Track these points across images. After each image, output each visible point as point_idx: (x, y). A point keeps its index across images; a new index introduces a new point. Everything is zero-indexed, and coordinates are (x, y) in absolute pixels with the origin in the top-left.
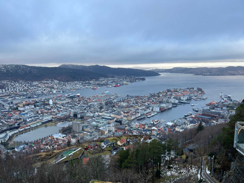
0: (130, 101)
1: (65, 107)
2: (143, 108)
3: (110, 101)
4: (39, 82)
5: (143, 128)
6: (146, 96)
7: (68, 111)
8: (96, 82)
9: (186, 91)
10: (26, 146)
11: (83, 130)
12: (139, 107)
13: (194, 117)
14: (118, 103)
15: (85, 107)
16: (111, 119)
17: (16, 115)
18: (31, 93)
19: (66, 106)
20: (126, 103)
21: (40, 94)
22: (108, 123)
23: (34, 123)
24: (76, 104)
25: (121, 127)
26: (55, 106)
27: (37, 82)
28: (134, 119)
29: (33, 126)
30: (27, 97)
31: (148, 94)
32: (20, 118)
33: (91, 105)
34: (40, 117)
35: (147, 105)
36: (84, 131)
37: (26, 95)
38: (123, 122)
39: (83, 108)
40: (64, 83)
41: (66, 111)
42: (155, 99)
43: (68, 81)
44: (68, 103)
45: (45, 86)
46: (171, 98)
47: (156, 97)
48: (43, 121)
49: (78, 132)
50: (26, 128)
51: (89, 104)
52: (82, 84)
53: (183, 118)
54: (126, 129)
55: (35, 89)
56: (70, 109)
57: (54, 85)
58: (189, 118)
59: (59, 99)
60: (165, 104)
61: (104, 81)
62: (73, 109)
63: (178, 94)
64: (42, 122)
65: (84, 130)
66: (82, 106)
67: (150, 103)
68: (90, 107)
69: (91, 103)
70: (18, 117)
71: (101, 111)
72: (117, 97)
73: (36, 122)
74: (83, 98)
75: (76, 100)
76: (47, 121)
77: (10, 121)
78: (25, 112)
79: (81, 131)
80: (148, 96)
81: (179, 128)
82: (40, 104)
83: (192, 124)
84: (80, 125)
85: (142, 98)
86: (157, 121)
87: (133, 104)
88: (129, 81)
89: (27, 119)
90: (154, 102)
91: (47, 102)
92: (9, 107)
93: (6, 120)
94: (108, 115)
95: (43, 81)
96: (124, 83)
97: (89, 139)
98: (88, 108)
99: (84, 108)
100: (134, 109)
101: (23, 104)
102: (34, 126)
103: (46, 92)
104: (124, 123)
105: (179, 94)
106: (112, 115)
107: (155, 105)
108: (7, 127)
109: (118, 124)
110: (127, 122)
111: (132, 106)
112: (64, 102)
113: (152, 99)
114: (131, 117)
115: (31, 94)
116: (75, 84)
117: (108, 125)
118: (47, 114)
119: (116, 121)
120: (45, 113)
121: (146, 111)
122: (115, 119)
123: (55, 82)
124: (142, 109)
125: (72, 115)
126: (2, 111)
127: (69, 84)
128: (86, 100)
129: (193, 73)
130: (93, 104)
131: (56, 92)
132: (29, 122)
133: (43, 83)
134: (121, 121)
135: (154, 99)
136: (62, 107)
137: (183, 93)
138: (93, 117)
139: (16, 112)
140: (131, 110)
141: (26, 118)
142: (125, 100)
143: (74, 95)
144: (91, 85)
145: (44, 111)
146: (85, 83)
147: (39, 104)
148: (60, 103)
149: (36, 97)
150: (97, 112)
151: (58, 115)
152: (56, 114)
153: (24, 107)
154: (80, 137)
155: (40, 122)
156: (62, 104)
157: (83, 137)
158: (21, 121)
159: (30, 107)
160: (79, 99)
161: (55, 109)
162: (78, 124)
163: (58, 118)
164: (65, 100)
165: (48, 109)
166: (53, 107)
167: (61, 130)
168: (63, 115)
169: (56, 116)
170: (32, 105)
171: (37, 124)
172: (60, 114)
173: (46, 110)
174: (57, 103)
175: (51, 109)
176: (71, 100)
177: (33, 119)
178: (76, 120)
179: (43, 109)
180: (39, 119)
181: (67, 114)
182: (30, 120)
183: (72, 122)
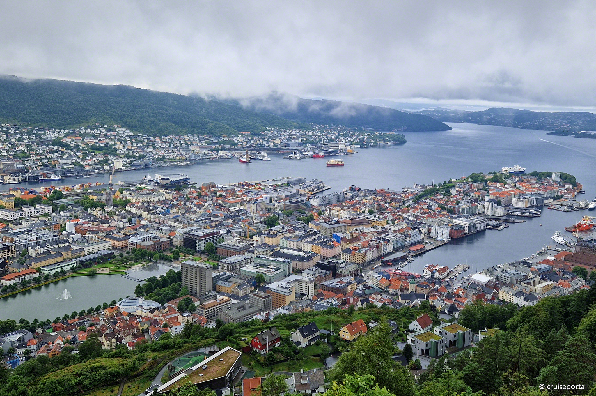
0: (360, 204)
1: (157, 216)
2: (400, 227)
3: (298, 202)
4: (64, 130)
5: (402, 290)
6: (408, 190)
7: (164, 228)
8: (252, 141)
9: (528, 182)
10: (29, 335)
11: (214, 289)
12: (388, 223)
13: (552, 261)
14: (324, 208)
15: (219, 219)
16: (302, 259)
18: (40, 164)
19: (157, 211)
20: (350, 208)
21: (69, 171)
22: (293, 270)
23: (52, 261)
24: (191, 208)
25: (335, 282)
27: (60, 129)
28: (373, 260)
29: (51, 271)
30: (27, 179)
31: (414, 186)
32: (7, 244)
33: (240, 213)
34: (72, 244)
35: (412, 219)
36: (219, 293)
37: (25, 170)
38: (340, 270)
39: (212, 222)
40: (150, 139)
41: (158, 229)
42: (437, 201)
43: (162, 133)
44: (165, 202)
45: (88, 145)
46: (483, 200)
47: (441, 194)
48: (82, 259)
49: (199, 295)
50: (27, 276)
51: (232, 209)
52: (209, 143)
53: (521, 264)
54: (348, 291)
55: (53, 154)
56: (170, 223)
57: (115, 143)
58: (539, 263)
59: (135, 190)
60: (466, 219)
61: (276, 137)
62: (180, 222)
63: (503, 190)
64: (80, 261)
65: (218, 288)
66: (211, 215)
67: (423, 213)
68: (235, 217)
69: (238, 205)
71: (272, 232)
72: (321, 190)
73: (59, 259)
74: (214, 189)
75: (190, 193)
76: (96, 258)
78: (21, 226)
79: (210, 291)
80: (417, 192)
81: (510, 293)
82: (73, 202)
83: (549, 282)
84: (208, 273)
85: (396, 196)
86: (444, 270)
87: (371, 212)
88: (356, 144)
89: (30, 248)
90: (434, 211)
91: (95, 198)
94: (294, 245)
95: (78, 130)
96: (341, 149)
97: (234, 317)
98: (230, 221)
99: (215, 221)
100: (375, 230)
101: (14, 198)
102: (53, 272)
103: (91, 165)
104: (345, 272)
105: (508, 189)
106: (307, 247)
107: (436, 220)
109: (325, 274)
110: (352, 268)
111: (366, 222)
112: (152, 199)
113: (428, 201)
114: (365, 255)
115: (41, 169)
116: (186, 144)
117: (293, 277)
118: (96, 235)
119: (318, 265)
120: (90, 231)
121: (411, 237)
122: (316, 260)
123: (118, 134)
124: (399, 231)
125: (178, 241)
127: (165, 142)
128: (221, 196)
129: (548, 129)
130: (244, 210)
131: (123, 166)
132: (36, 259)
133: (81, 135)
134: (335, 266)
135: (432, 202)
136: (144, 214)
137: (518, 186)
138: (247, 249)
140: (365, 234)
141: (26, 246)
142: (343, 201)
143: (182, 178)
144: (236, 150)
145: (86, 225)
146: (219, 143)
147: (70, 203)
148: (138, 203)
149: (57, 178)
150: (260, 234)
151: (132, 239)
152: (126, 235)
153: (19, 208)
154: (206, 311)
155: (74, 258)
156: (145, 204)
157: (216, 312)
158: (9, 254)
159: (39, 210)
160: (199, 191)
161: (120, 219)
162: (201, 270)
163: (132, 248)
164: (155, 193)
165: (97, 221)
166: (115, 214)
167: (142, 289)
168: (149, 239)
169: (125, 241)
170: (45, 204)
171: (64, 266)
172: (138, 236)
173: (90, 224)
174: (129, 200)
175: (110, 221)
176: (175, 193)
177: (50, 249)
178: (192, 257)
179: (80, 220)
180: (70, 252)
181: (161, 237)
182: (40, 253)
183: (178, 262)
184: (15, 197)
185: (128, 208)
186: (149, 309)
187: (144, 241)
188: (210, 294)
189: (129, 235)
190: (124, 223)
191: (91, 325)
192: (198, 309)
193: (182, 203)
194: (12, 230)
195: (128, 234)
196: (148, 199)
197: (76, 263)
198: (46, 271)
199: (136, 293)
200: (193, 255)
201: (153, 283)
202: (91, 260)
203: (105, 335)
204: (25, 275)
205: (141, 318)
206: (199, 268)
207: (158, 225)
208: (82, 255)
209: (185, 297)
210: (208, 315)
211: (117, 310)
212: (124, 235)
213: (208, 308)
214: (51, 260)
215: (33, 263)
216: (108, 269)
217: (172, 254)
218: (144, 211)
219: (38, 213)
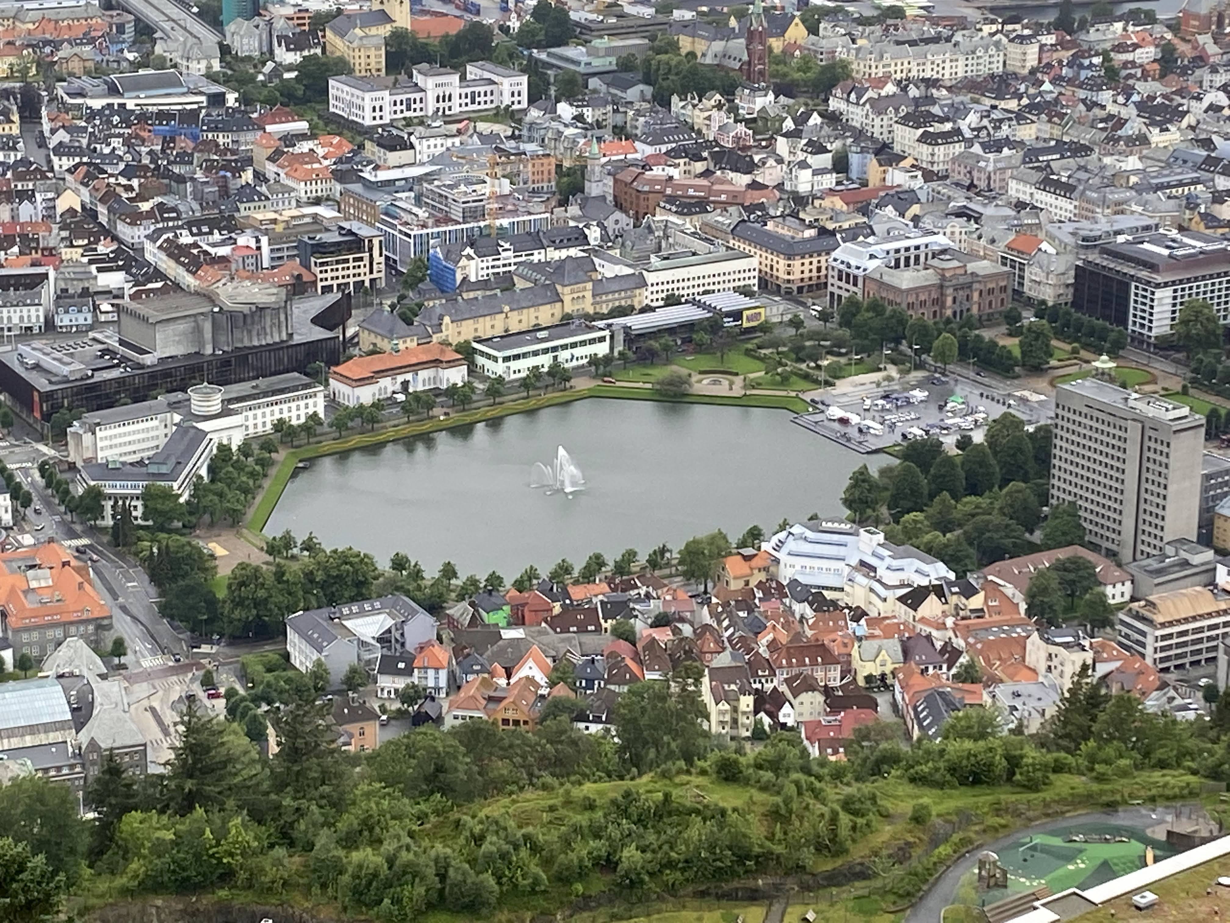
1: (958, 148)
7: (989, 211)
11: (1206, 536)
17: (302, 190)
19: (963, 124)
23: (518, 321)
24: (1121, 123)
26: (815, 119)
29: (514, 365)
32: (354, 226)
34: (599, 251)
36: (1225, 555)
41: (962, 213)
44: (1001, 85)
48: (637, 322)
49: (1126, 554)
50: (424, 374)
56: (1019, 190)
62: (1065, 189)
64: (627, 329)
65: (1222, 533)
70: (326, 212)
73: (547, 314)
75: (1123, 48)
76: (690, 326)
77: (224, 260)
78: (405, 156)
79: (1183, 541)
82: (609, 63)
84: (1179, 450)
91: (700, 47)
92: (216, 66)
93: (186, 239)
101: (384, 30)
102: (520, 370)
108: (198, 330)
112: (946, 66)
118: (698, 221)
120: (671, 199)
125: (1047, 282)
126: (131, 105)
132: (459, 305)
136: (906, 138)
139: (305, 147)
141: (423, 246)
145: (657, 172)
147: (599, 64)
148: (881, 82)
151: (845, 254)
152: (823, 232)
153: (403, 77)
154: (1159, 633)
155: (603, 317)
156: (913, 92)
157: (1206, 645)
158: (362, 270)
159: (477, 89)
160: (1169, 36)
161: (801, 156)
162: (1149, 433)
163: (845, 294)
164: (958, 37)
165: (705, 154)
166: (779, 131)
167: (873, 486)
168: (917, 258)
169: (815, 260)
170: (502, 63)
171: (565, 347)
172: (871, 239)
173: (677, 166)
174: (845, 65)
175: (756, 158)
176: (1050, 39)
177: (513, 268)
178: (1112, 365)
179: (637, 144)
180: (590, 285)
181: (973, 256)
182: (473, 279)
183: (1042, 383)
184: (388, 27)
185: (834, 104)
186: (902, 586)
187: (897, 266)
188: (1184, 555)
189: (833, 233)
190: (815, 173)
191: (661, 621)
192: (1123, 623)
193: (1082, 94)
194: (377, 168)
195: (830, 226)
196: (929, 66)
197: (612, 337)
198: (495, 359)
199: (849, 503)
200: (1113, 355)
201: (925, 467)
202: (672, 330)
203: (711, 670)
204: (415, 367)
205: (863, 622)
206: (1142, 421)
207: (963, 193)
208: (638, 307)
209: (1062, 554)
210: (1168, 659)
211: (766, 569)
212: (810, 233)
213: (1171, 624)
214: (514, 316)
215: (447, 320)
216: (738, 381)
217: (1016, 341)
218: (905, 121)
219: (473, 102)
